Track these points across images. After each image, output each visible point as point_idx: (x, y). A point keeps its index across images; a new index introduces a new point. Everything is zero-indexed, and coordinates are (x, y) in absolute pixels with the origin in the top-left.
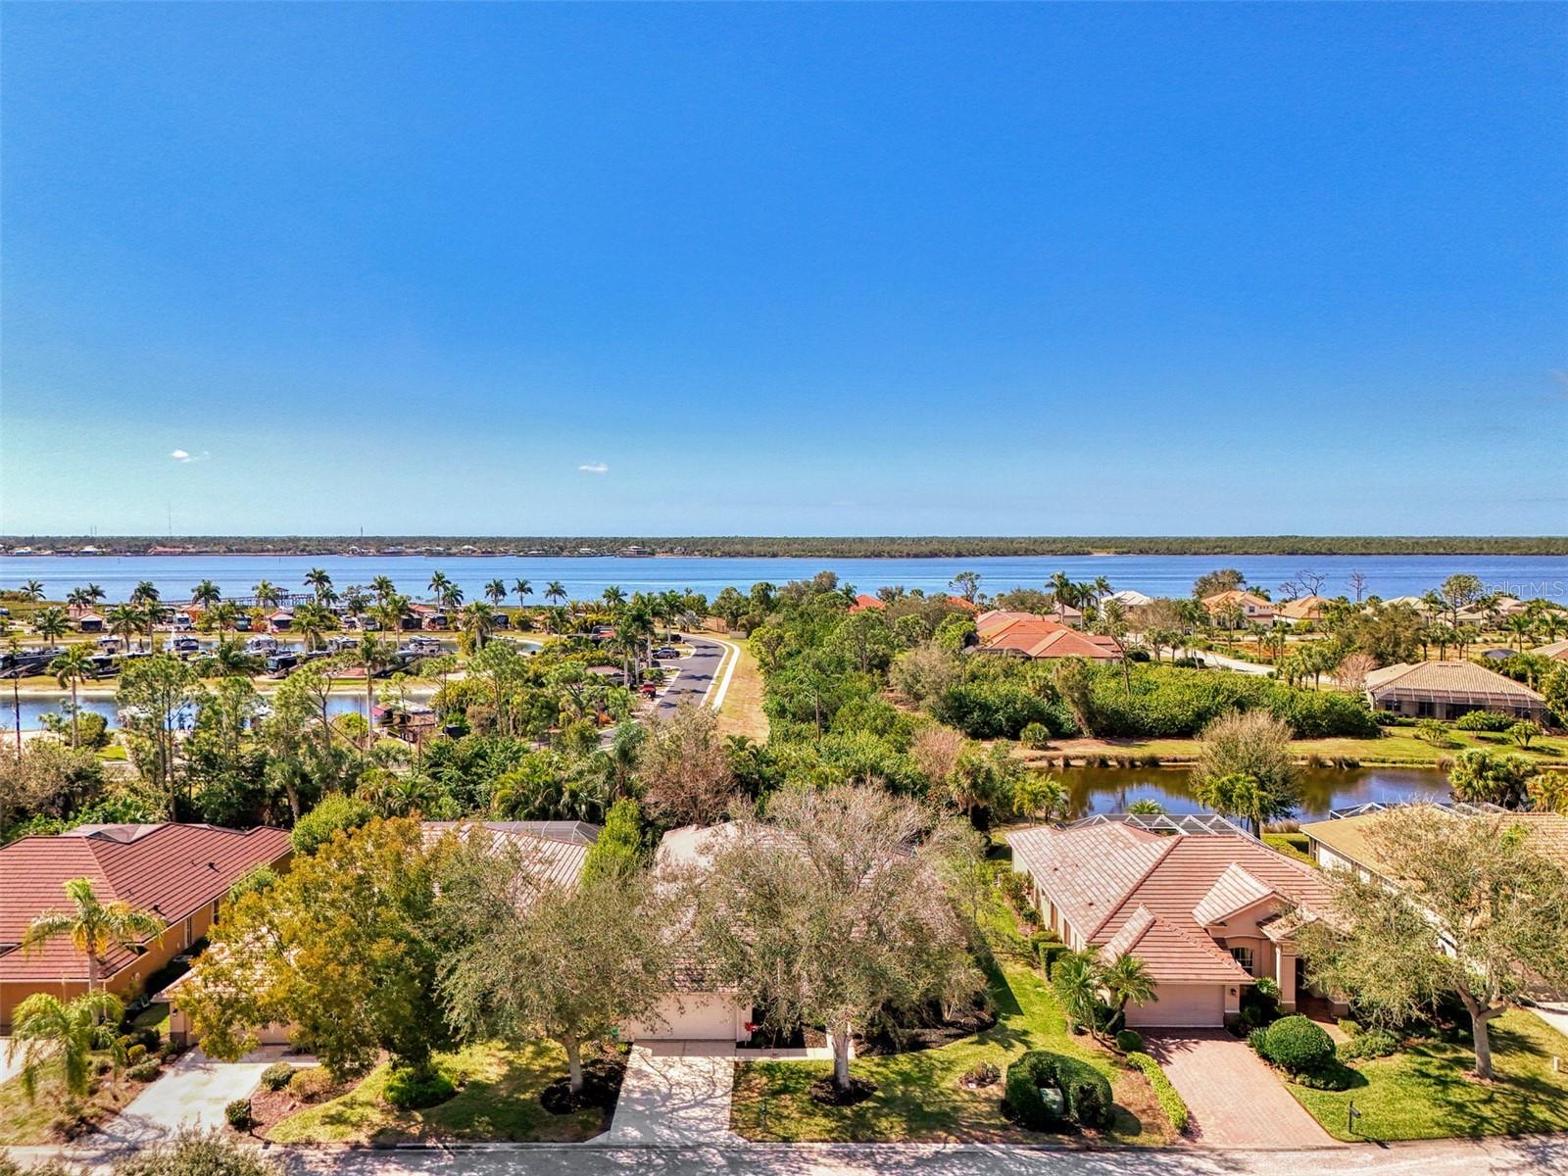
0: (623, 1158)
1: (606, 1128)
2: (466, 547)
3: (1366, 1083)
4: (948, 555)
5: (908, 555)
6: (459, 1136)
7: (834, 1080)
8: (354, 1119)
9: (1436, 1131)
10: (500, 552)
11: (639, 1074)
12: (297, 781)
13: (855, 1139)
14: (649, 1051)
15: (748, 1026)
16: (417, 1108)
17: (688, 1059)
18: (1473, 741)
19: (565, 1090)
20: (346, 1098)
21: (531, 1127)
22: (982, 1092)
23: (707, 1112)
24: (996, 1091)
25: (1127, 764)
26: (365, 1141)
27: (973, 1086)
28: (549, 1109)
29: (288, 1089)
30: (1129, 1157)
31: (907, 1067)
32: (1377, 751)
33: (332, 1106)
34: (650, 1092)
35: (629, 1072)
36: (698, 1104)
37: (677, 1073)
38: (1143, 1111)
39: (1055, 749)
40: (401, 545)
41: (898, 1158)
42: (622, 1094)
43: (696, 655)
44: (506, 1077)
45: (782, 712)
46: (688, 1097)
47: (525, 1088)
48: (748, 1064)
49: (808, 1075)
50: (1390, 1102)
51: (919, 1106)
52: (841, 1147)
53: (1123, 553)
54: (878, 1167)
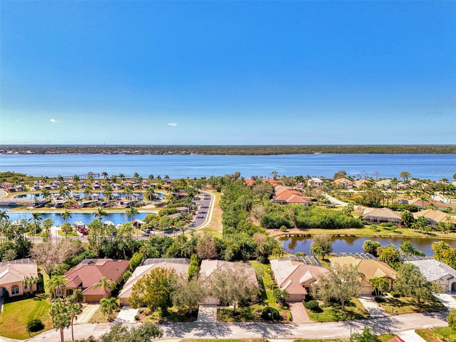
0: (200, 325)
1: (196, 320)
2: (136, 151)
3: (323, 312)
4: (273, 154)
5: (262, 154)
6: (173, 321)
7: (234, 312)
8: (155, 318)
9: (331, 320)
10: (146, 153)
11: (201, 311)
12: (125, 247)
13: (237, 322)
14: (202, 307)
15: (219, 302)
16: (165, 316)
17: (209, 308)
18: (383, 229)
19: (189, 313)
20: (153, 315)
21: (184, 320)
22: (259, 314)
23: (213, 317)
24: (261, 313)
25: (303, 236)
26: (158, 322)
27: (257, 313)
28: (186, 316)
29: (143, 313)
30: (280, 324)
31: (246, 309)
32: (360, 232)
33: (151, 316)
34: (203, 314)
35: (199, 310)
36: (211, 316)
37: (207, 310)
38: (285, 317)
39: (288, 232)
40: (117, 150)
41: (243, 325)
42: (199, 314)
43: (204, 199)
44: (178, 311)
45: (226, 223)
46: (209, 315)
47: (182, 313)
48: (219, 309)
49: (230, 311)
50: (326, 315)
51: (248, 316)
52: (235, 323)
53: (323, 153)
54: (240, 326)
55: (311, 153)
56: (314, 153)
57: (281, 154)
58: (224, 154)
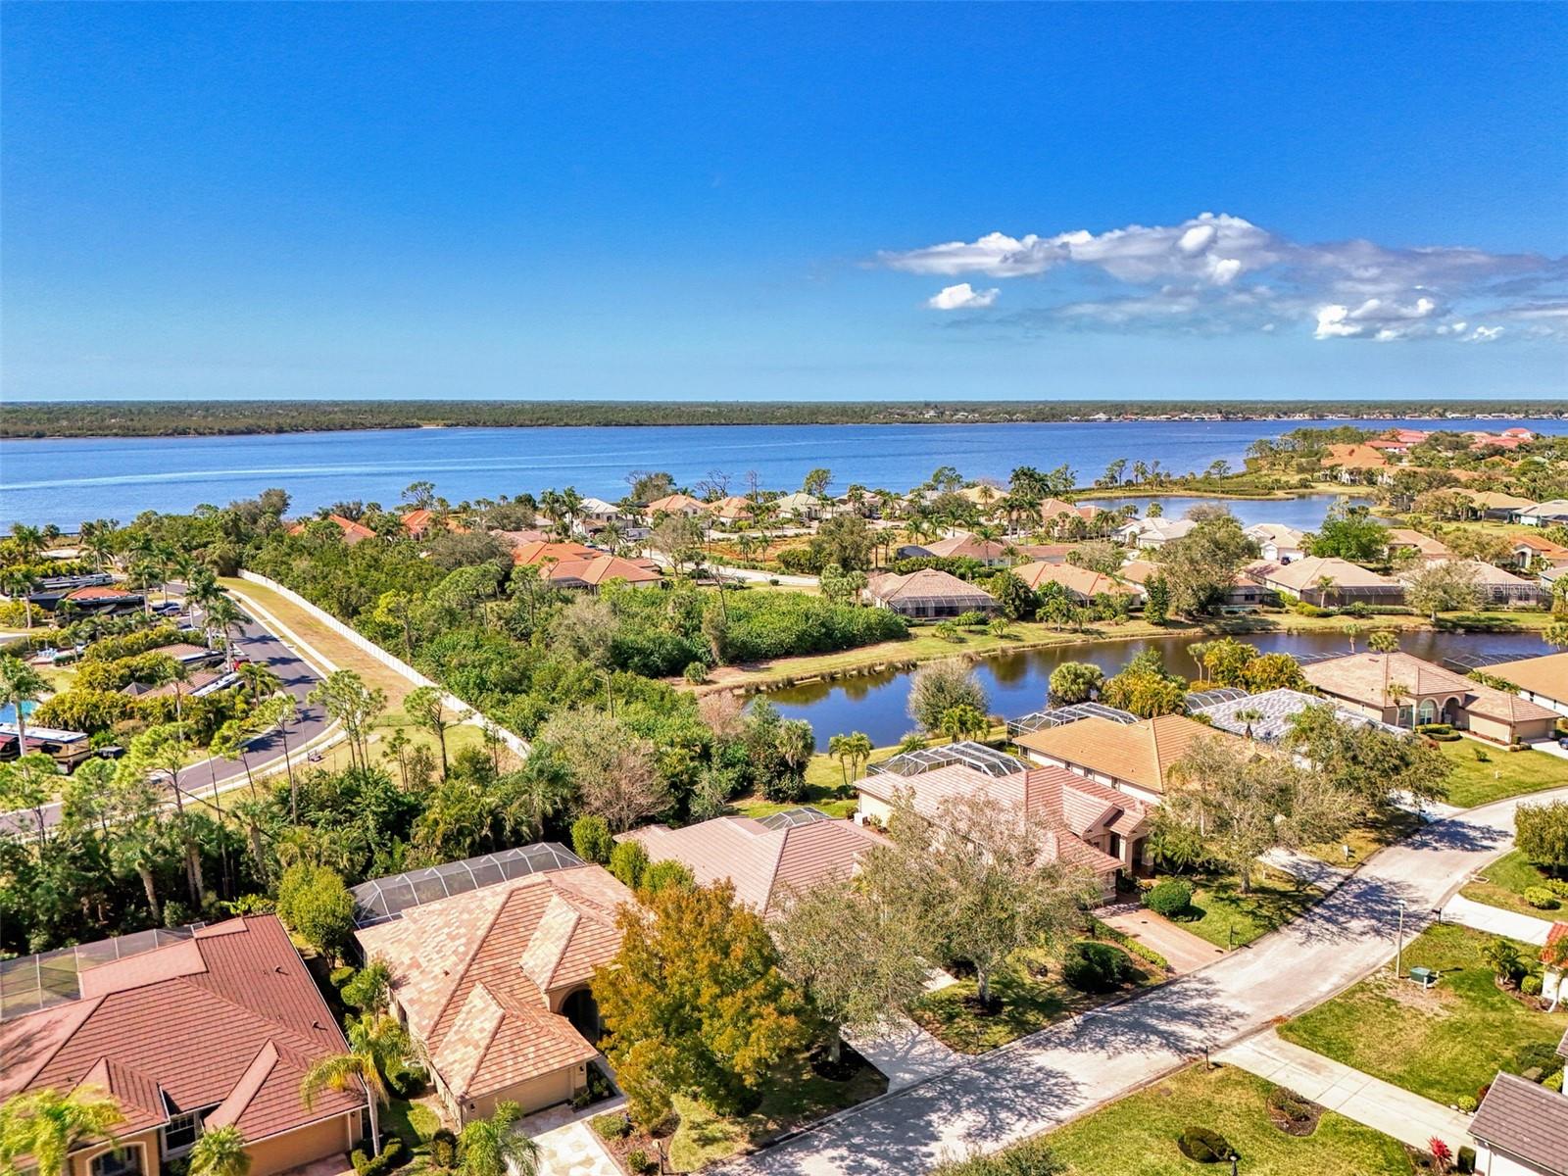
1: (886, 1079)
3: (1205, 912)
8: (719, 1135)
18: (969, 634)
19: (829, 1063)
22: (1050, 980)
23: (927, 1046)
24: (1055, 976)
26: (750, 1146)
27: (1040, 977)
29: (635, 1133)
30: (1161, 993)
31: (994, 977)
34: (875, 1046)
39: (717, 681)
42: (861, 1053)
46: (902, 1041)
49: (950, 1002)
50: (1225, 920)
51: (1033, 1000)
52: (1027, 1040)
55: (408, 427)
56: (419, 426)
57: (297, 431)
58: (40, 436)
